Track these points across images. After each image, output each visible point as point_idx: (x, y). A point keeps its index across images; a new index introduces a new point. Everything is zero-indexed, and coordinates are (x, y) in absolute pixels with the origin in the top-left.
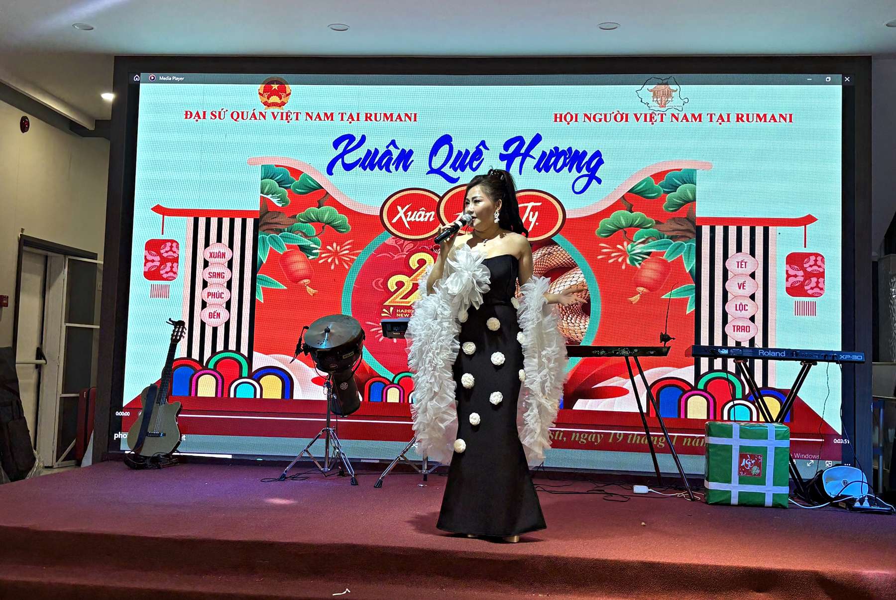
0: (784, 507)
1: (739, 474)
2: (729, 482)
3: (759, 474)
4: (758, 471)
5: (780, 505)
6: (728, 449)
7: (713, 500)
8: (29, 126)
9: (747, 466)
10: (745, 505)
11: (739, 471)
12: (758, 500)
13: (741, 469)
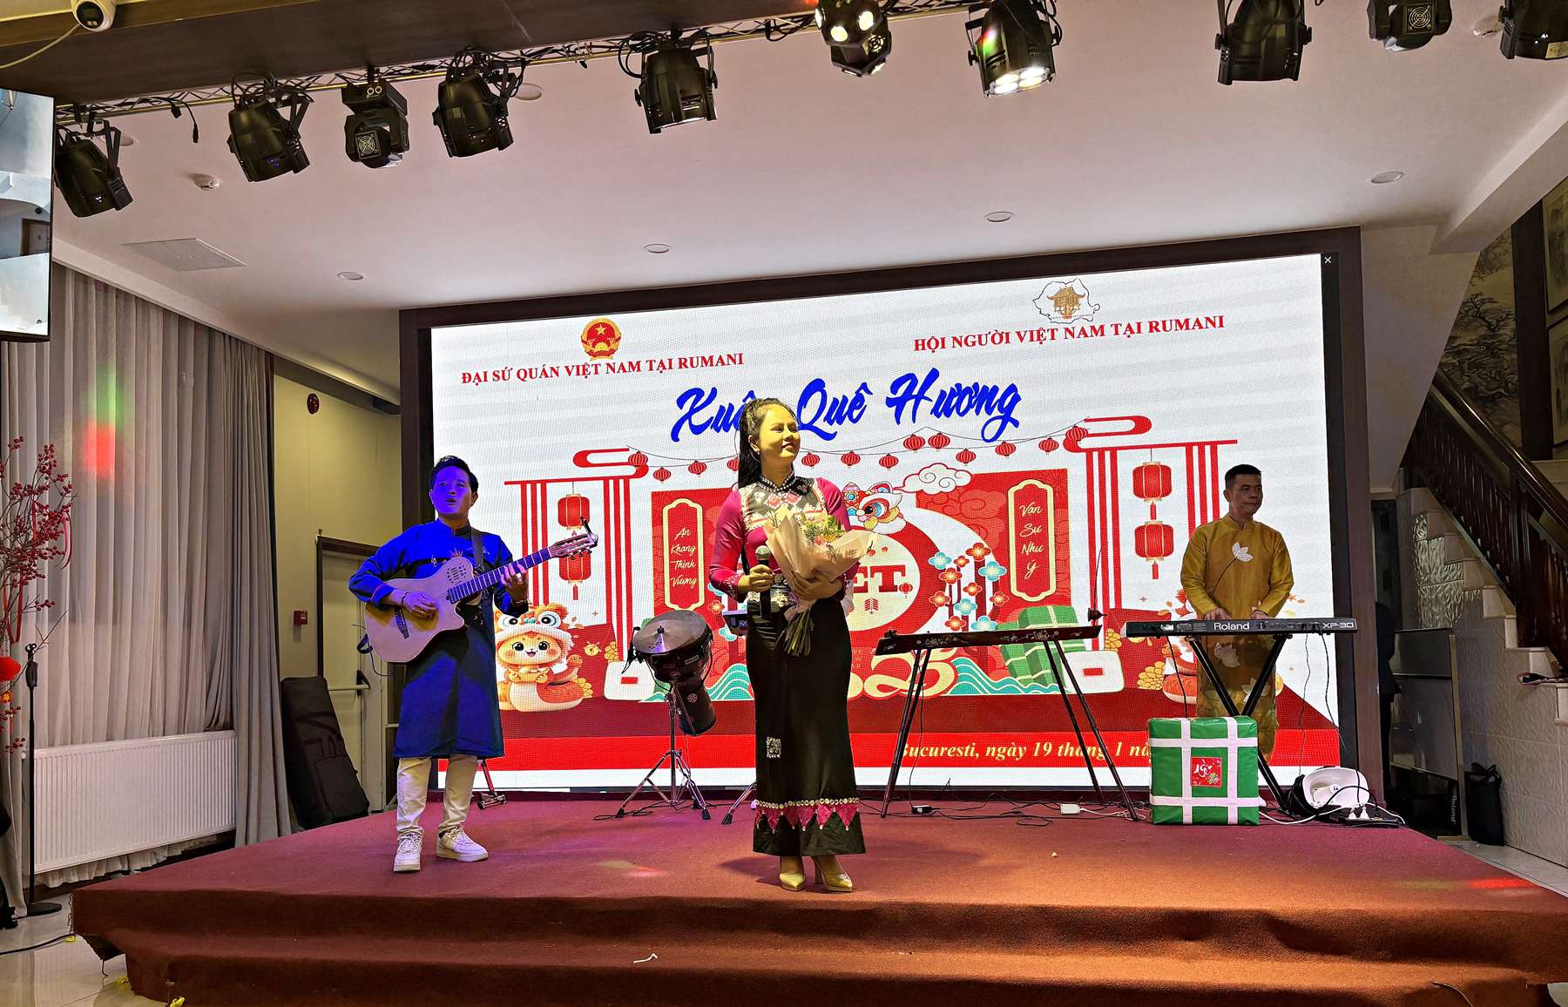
0: (1253, 824)
1: (1192, 784)
2: (1180, 795)
3: (1218, 784)
4: (1217, 779)
5: (1248, 821)
6: (1177, 752)
7: (1160, 818)
8: (318, 405)
9: (1202, 773)
10: (1201, 824)
11: (1192, 780)
12: (1218, 817)
13: (1194, 776)
